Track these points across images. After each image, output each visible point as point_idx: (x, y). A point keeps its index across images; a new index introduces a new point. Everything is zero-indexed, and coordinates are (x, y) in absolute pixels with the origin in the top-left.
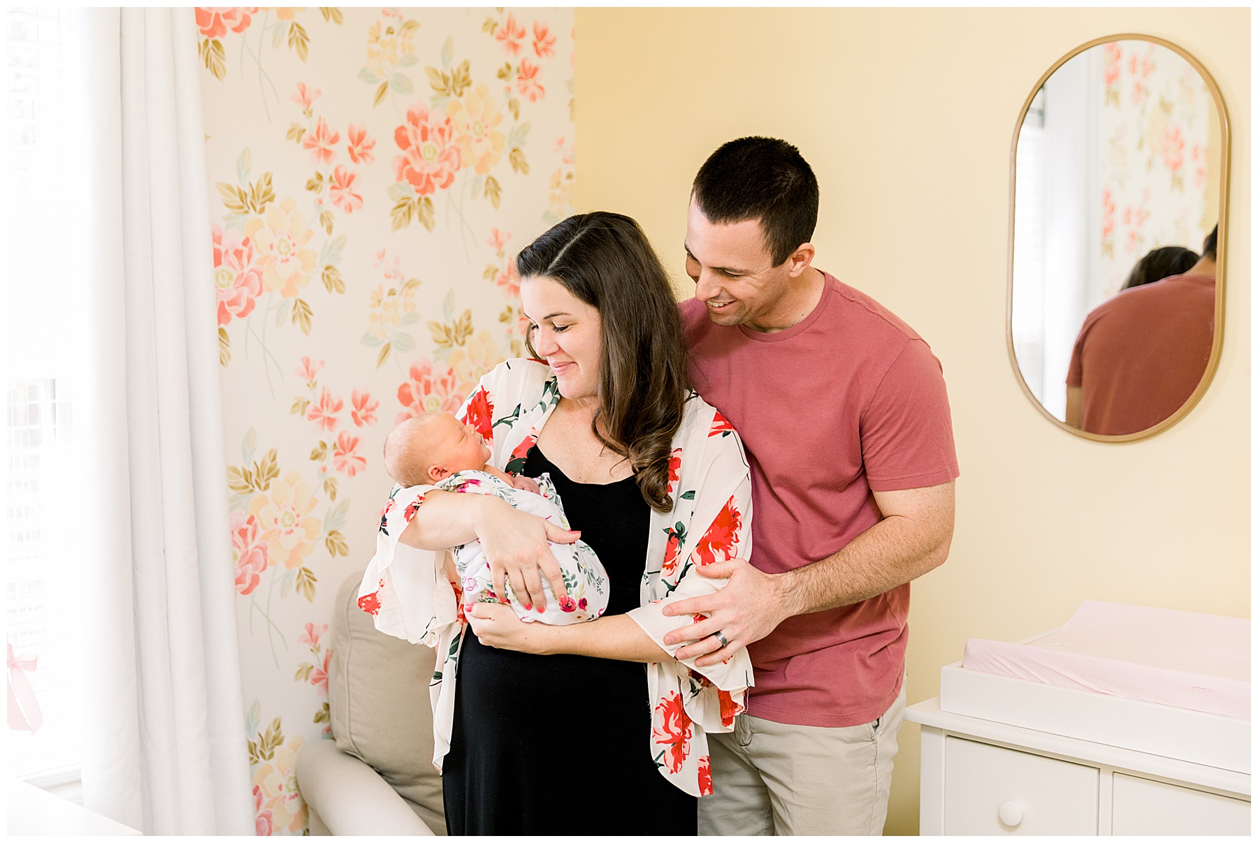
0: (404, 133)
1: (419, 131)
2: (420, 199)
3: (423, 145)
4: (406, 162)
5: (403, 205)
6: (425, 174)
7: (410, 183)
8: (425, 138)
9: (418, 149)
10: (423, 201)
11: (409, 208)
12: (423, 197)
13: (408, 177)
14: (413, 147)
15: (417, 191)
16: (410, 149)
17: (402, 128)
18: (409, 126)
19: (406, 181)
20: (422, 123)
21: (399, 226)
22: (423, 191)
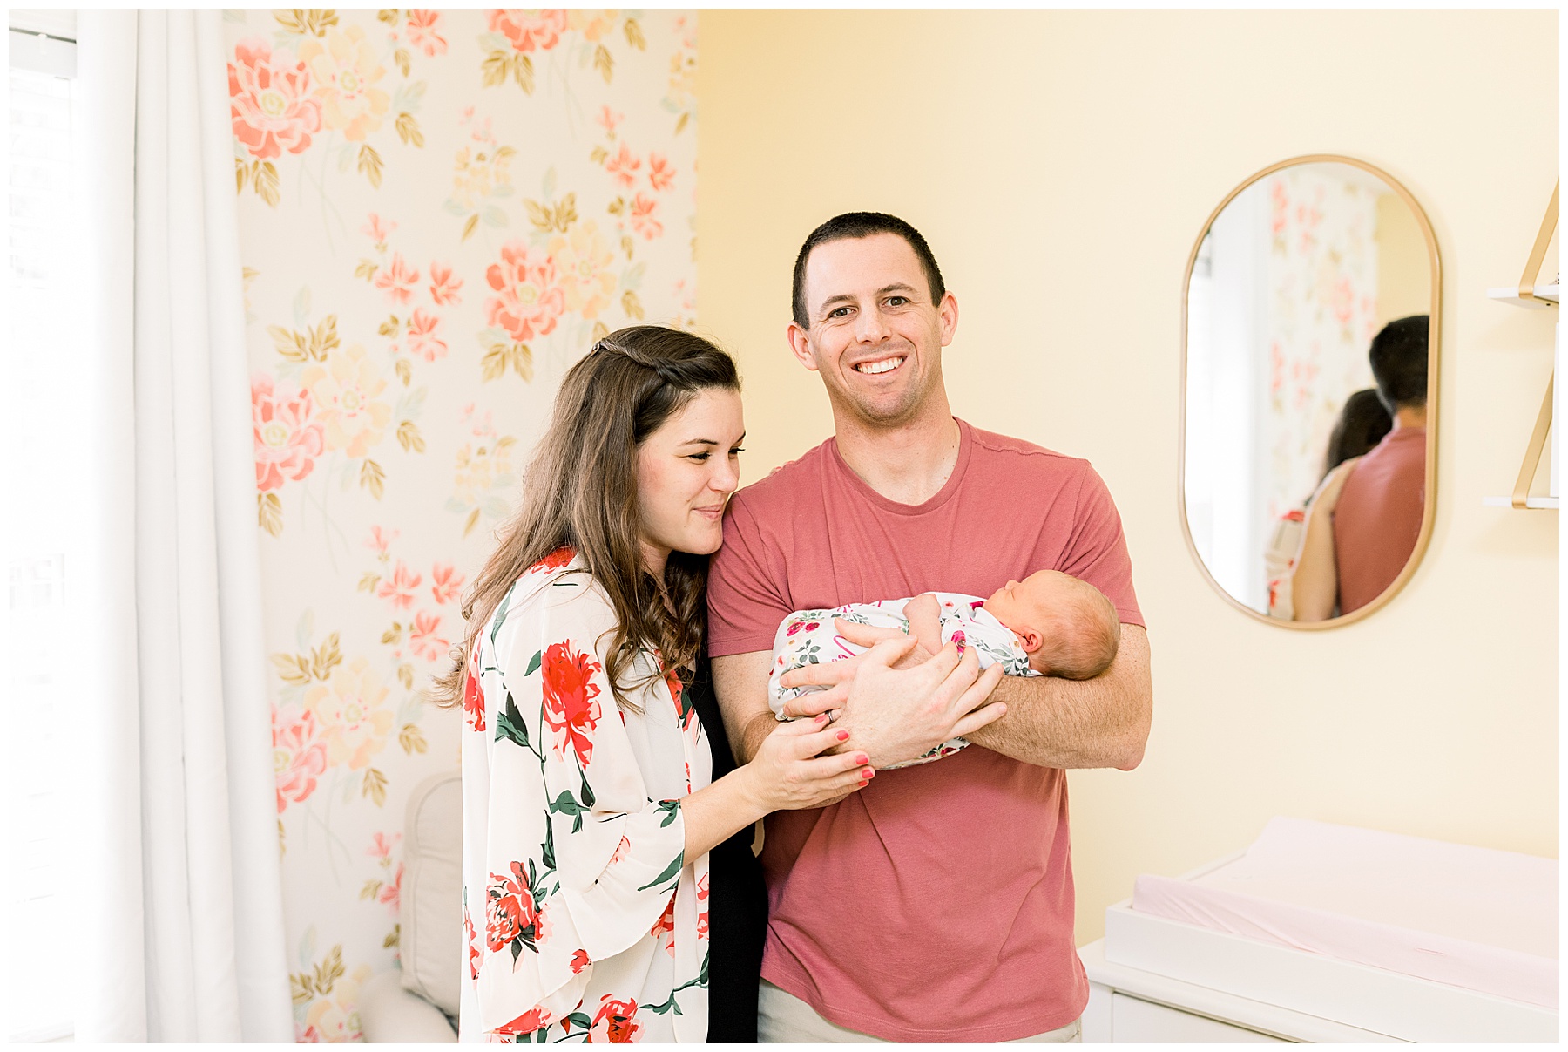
0: (497, 272)
1: (515, 271)
2: (515, 348)
3: (520, 286)
4: (500, 305)
5: (496, 353)
6: (522, 317)
7: (505, 328)
8: (522, 277)
9: (514, 291)
10: (519, 349)
11: (503, 356)
12: (520, 344)
13: (502, 321)
14: (508, 288)
15: (513, 338)
16: (504, 290)
17: (495, 267)
18: (504, 266)
19: (499, 326)
20: (519, 261)
21: (491, 377)
22: (520, 338)
